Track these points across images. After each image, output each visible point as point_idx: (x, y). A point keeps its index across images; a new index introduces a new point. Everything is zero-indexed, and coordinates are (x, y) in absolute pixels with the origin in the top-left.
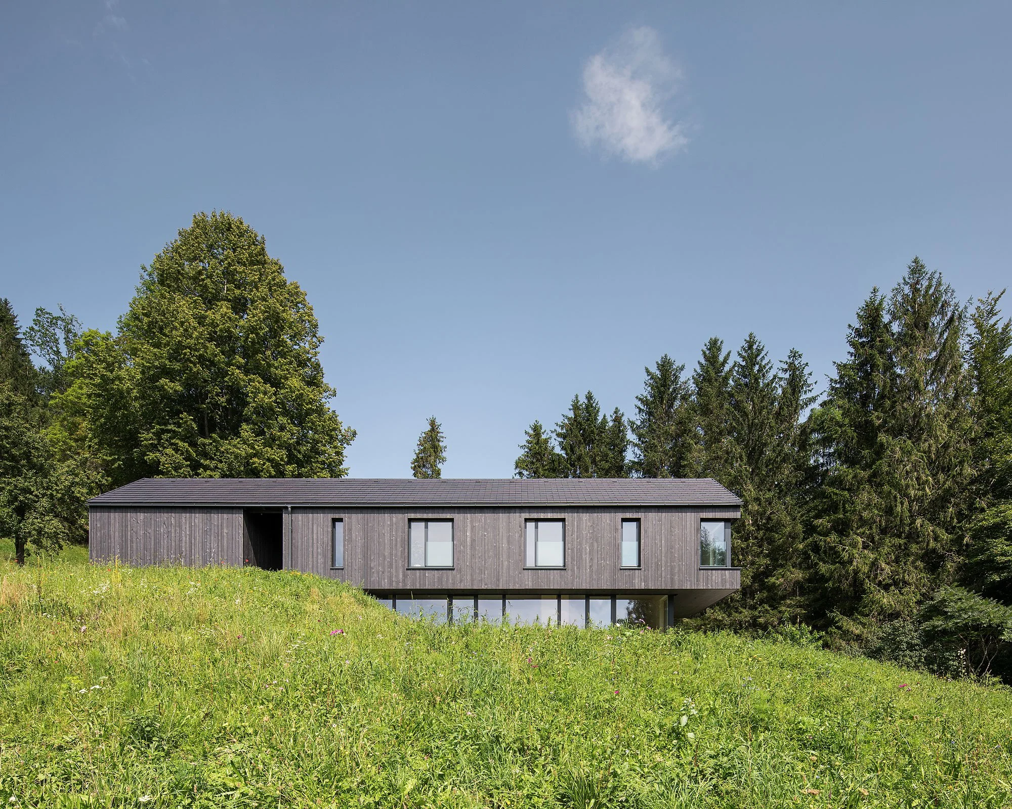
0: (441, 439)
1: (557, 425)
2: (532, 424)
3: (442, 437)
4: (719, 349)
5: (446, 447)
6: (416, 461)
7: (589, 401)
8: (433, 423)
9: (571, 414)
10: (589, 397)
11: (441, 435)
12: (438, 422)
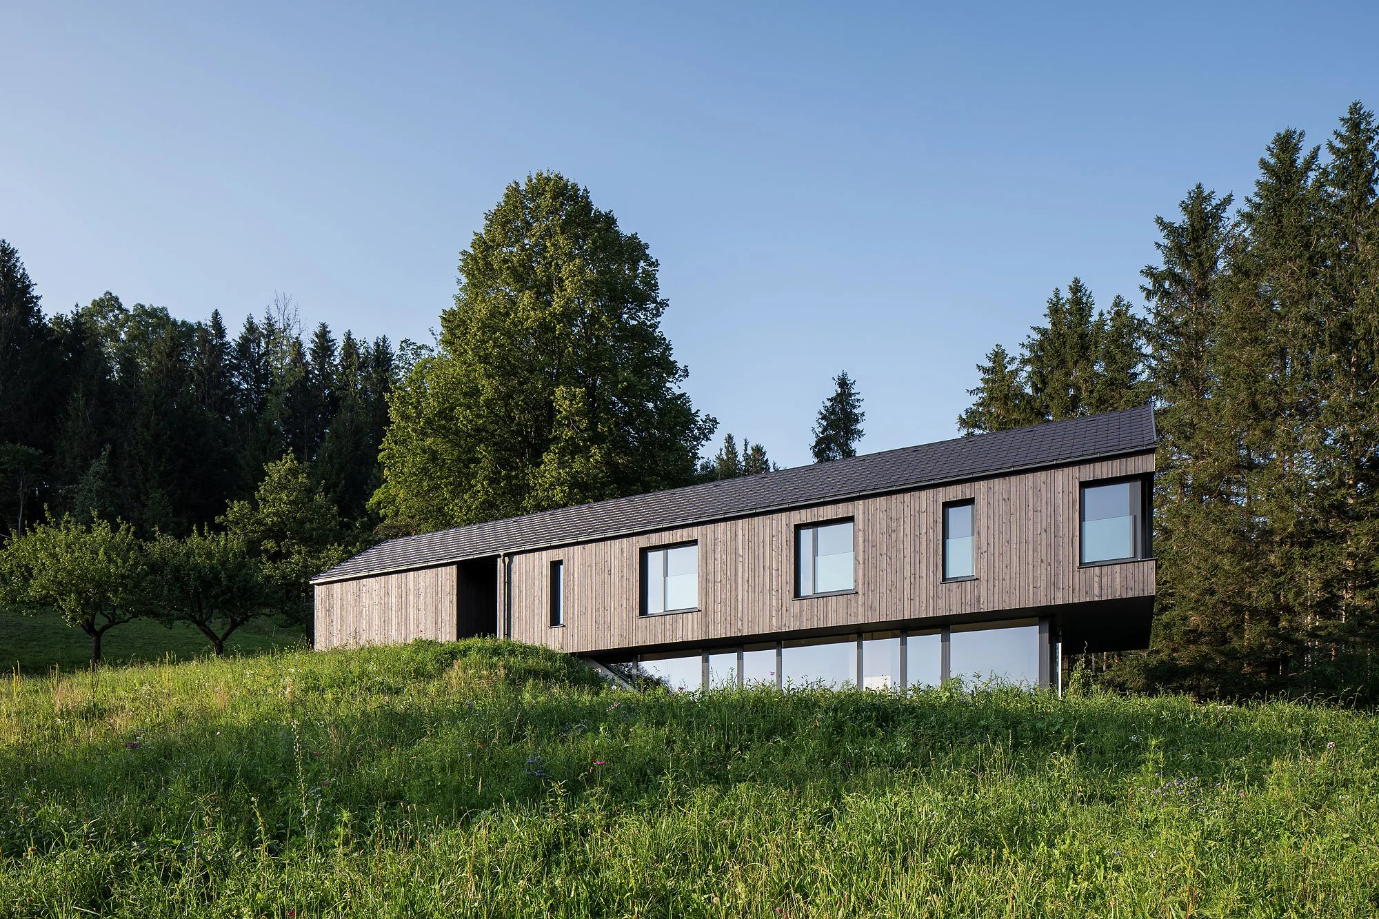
0: (856, 404)
1: (1023, 345)
2: (990, 351)
3: (858, 401)
4: (1296, 149)
5: (863, 414)
6: (819, 443)
7: (1075, 294)
8: (843, 383)
9: (1047, 324)
10: (1077, 288)
11: (857, 397)
12: (851, 379)
